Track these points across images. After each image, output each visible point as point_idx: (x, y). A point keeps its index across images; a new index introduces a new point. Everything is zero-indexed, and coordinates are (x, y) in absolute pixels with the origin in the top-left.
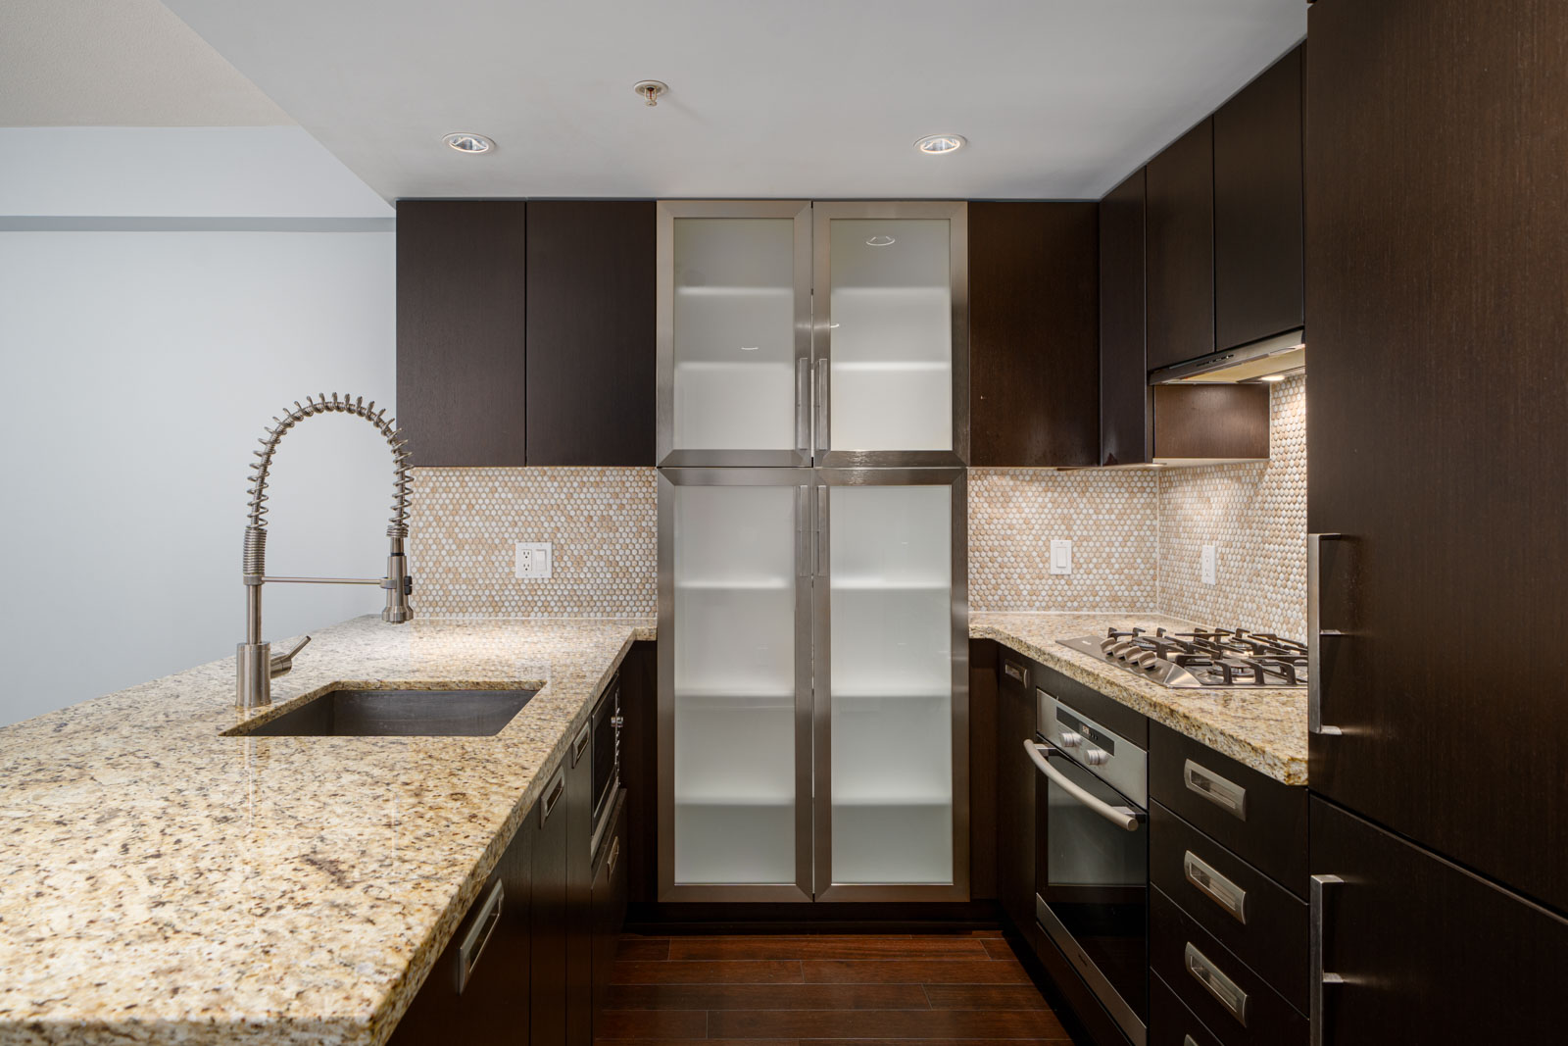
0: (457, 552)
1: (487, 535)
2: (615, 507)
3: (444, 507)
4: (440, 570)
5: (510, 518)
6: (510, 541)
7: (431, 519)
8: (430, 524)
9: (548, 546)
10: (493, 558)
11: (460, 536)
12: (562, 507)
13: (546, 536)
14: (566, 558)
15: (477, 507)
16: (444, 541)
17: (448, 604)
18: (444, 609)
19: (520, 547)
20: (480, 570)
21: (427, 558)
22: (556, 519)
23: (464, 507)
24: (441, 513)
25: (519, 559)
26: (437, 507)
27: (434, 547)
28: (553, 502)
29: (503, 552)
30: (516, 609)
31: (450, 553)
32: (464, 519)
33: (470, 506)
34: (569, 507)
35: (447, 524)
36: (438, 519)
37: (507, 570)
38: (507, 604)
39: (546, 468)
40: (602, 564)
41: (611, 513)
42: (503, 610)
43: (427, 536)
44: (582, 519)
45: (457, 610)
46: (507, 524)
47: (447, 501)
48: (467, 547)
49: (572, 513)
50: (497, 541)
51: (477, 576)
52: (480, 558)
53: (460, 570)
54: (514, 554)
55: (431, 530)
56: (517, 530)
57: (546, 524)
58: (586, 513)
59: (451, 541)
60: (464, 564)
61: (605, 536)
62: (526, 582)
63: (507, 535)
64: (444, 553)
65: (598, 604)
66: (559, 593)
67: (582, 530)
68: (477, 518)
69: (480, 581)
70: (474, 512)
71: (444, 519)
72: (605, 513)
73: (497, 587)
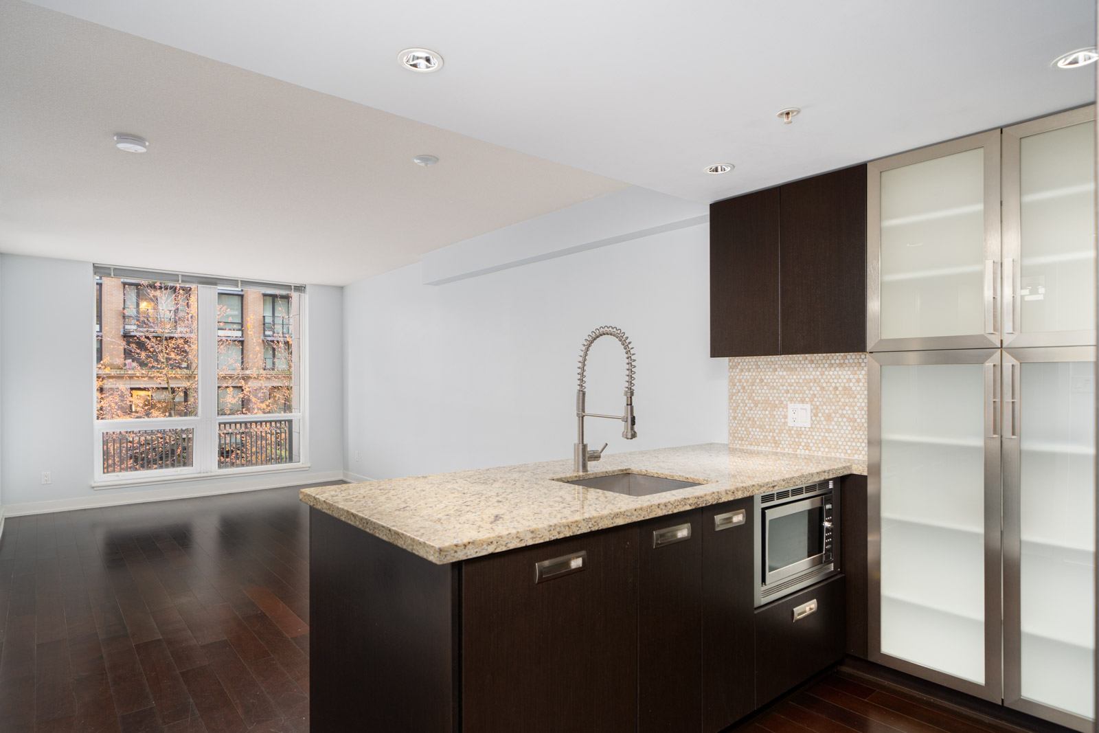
0: (754, 409)
1: (771, 398)
2: (854, 381)
3: (747, 381)
4: (745, 419)
5: (785, 388)
6: (785, 402)
7: (740, 388)
8: (739, 392)
9: (808, 406)
10: (775, 413)
11: (756, 398)
12: (817, 381)
13: (807, 399)
14: (820, 415)
15: (765, 381)
16: (747, 401)
17: (749, 440)
18: (747, 443)
19: (791, 406)
20: (767, 420)
21: (738, 411)
22: (813, 388)
23: (758, 381)
24: (745, 384)
25: (790, 414)
26: (743, 381)
27: (741, 405)
28: (812, 377)
29: (781, 409)
30: (789, 446)
31: (751, 409)
32: (758, 388)
33: (762, 380)
34: (822, 381)
35: (748, 391)
36: (744, 388)
37: (783, 420)
38: (783, 442)
39: (807, 355)
40: (845, 420)
41: (851, 384)
42: (781, 446)
43: (738, 398)
44: (831, 389)
45: (754, 443)
46: (783, 391)
47: (748, 377)
48: (759, 405)
49: (824, 385)
50: (777, 402)
51: (765, 423)
52: (767, 412)
53: (756, 419)
54: (787, 411)
55: (740, 394)
56: (789, 395)
57: (807, 392)
58: (833, 385)
59: (750, 402)
60: (758, 416)
61: (847, 400)
62: (795, 429)
63: (783, 399)
64: (747, 408)
65: (842, 447)
66: (816, 437)
67: (831, 396)
68: (765, 388)
69: (767, 427)
70: (763, 384)
71: (746, 388)
72: (847, 385)
73: (777, 431)
